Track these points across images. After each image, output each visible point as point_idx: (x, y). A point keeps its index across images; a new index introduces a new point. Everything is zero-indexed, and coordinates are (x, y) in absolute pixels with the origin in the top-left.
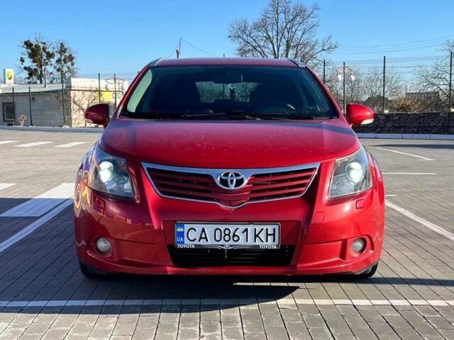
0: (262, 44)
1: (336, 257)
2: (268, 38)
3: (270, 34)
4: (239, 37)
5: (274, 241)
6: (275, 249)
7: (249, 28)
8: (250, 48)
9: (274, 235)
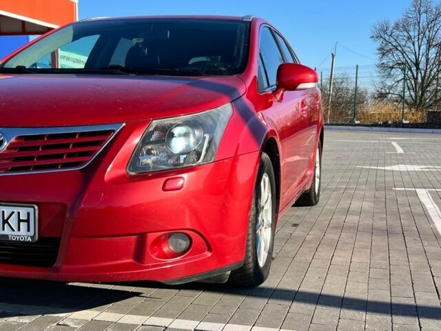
0: (403, 43)
1: (128, 258)
2: (410, 38)
3: (412, 34)
4: (381, 37)
5: (29, 230)
6: (29, 242)
7: (391, 29)
8: (391, 47)
9: (28, 221)
